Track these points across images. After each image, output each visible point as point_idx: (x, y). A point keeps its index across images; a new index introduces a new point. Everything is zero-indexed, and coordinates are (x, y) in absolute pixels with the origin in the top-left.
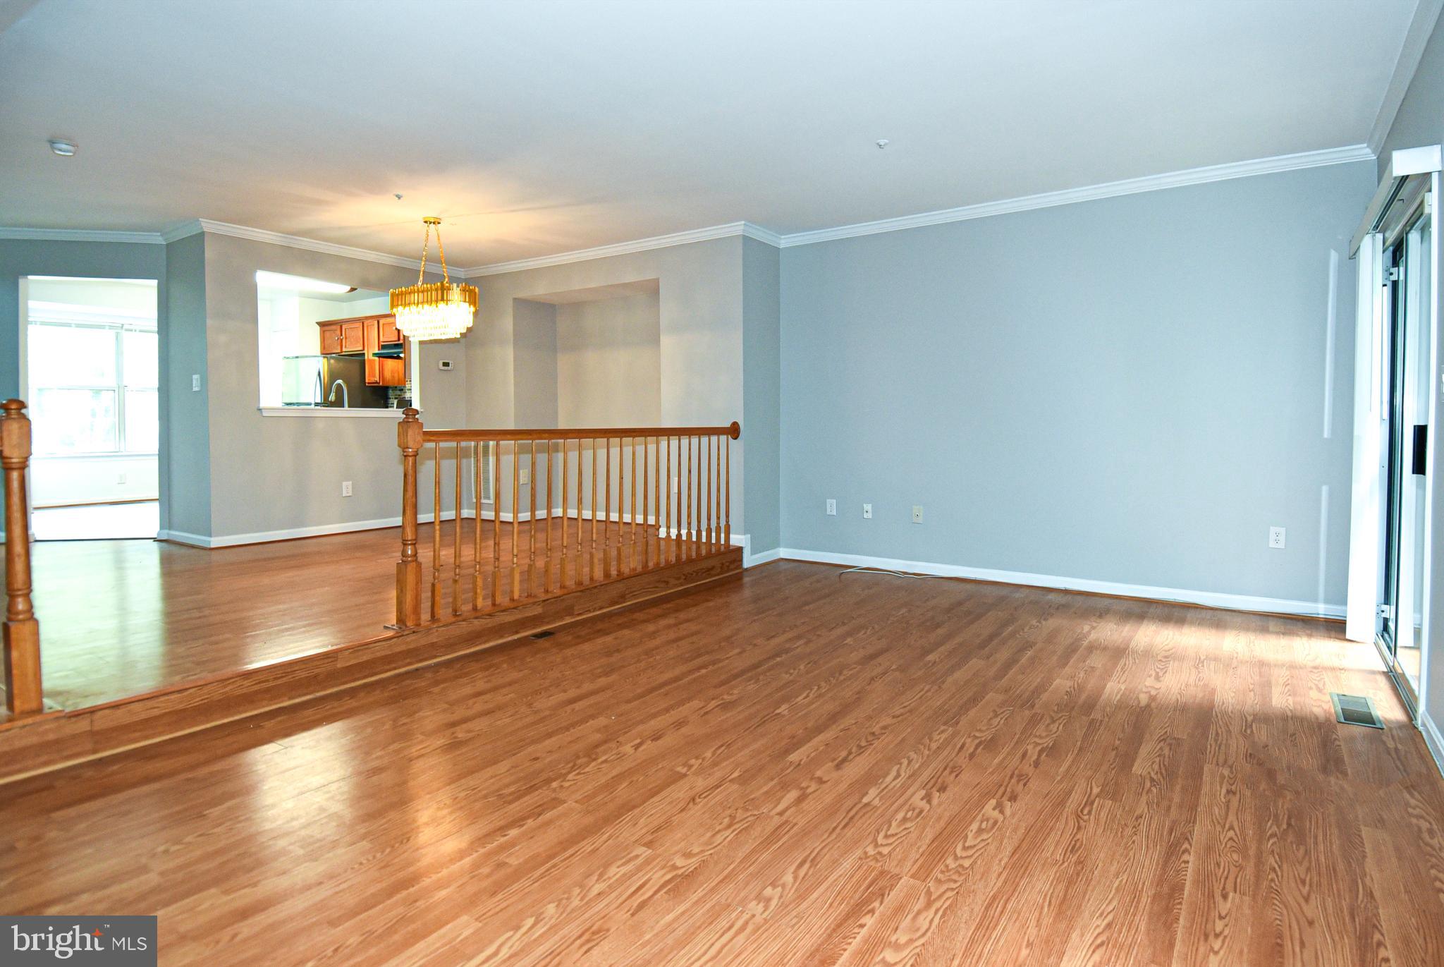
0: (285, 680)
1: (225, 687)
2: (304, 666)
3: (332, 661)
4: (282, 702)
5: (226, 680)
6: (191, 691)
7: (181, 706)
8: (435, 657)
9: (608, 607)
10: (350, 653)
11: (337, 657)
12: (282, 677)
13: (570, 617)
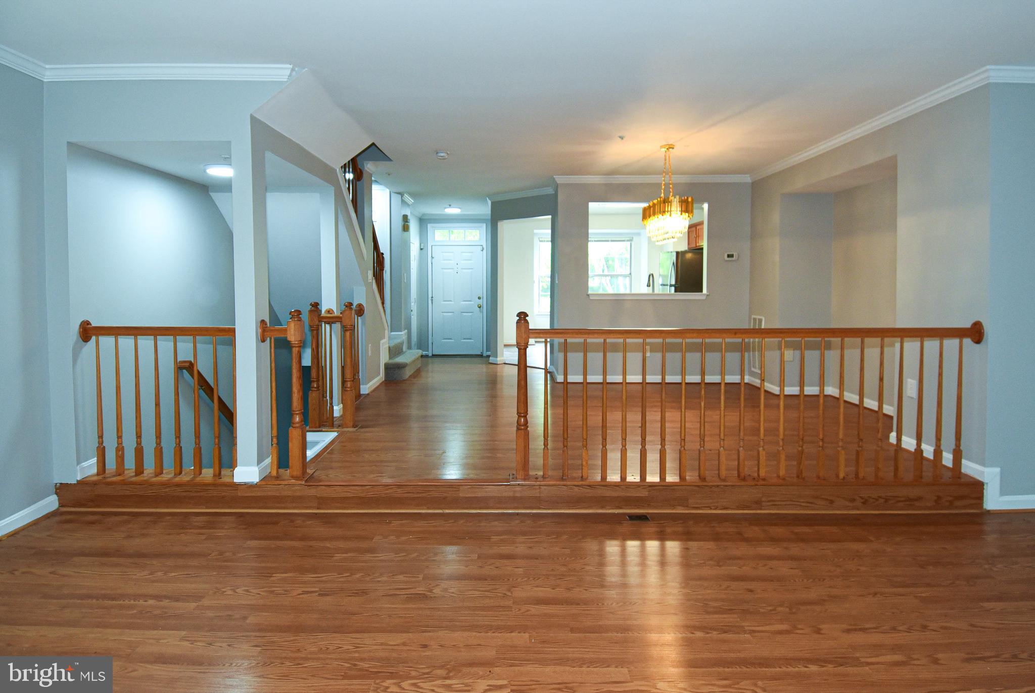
0: (424, 495)
1: (387, 490)
2: (435, 489)
3: (455, 491)
4: (423, 509)
5: (388, 485)
6: (367, 487)
7: (362, 495)
8: (539, 508)
9: (734, 509)
10: (469, 488)
11: (459, 488)
12: (423, 493)
13: (683, 508)
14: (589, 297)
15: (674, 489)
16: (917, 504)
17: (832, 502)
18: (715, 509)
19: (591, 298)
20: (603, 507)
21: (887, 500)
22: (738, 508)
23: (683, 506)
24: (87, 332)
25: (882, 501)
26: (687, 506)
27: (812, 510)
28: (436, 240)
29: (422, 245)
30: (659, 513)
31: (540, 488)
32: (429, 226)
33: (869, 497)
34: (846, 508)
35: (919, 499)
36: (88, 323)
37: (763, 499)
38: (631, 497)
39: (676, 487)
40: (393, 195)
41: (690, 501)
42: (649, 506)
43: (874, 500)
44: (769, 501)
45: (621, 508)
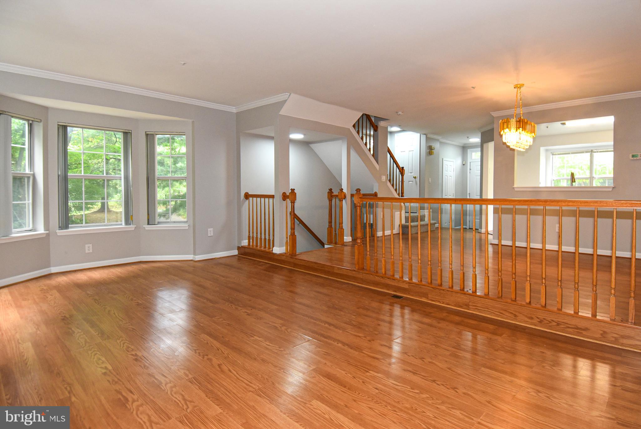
13: (426, 299)
14: (514, 190)
15: (420, 287)
16: (584, 333)
17: (515, 316)
18: (443, 303)
19: (516, 190)
20: (388, 290)
21: (558, 324)
22: (455, 306)
23: (426, 298)
24: (247, 196)
25: (554, 324)
26: (428, 298)
27: (502, 318)
28: (473, 158)
29: (464, 162)
30: (413, 299)
31: (363, 274)
32: (468, 150)
33: (544, 319)
34: (526, 322)
35: (586, 329)
36: (247, 193)
37: (470, 304)
38: (401, 287)
39: (421, 286)
40: (421, 135)
41: (429, 296)
42: (409, 294)
43: (548, 322)
44: (473, 306)
45: (396, 292)
